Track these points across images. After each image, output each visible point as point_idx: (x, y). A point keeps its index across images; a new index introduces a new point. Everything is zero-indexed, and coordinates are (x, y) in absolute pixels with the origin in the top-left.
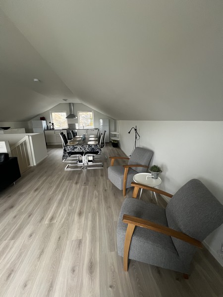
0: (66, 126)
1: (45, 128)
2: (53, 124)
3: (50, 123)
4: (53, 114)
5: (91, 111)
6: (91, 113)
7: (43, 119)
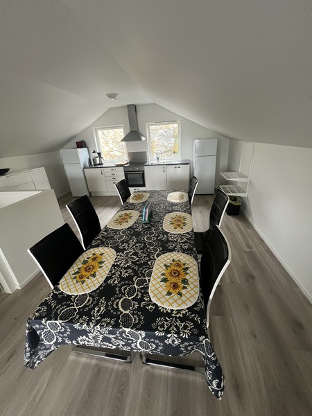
0: (125, 159)
1: (84, 165)
2: (99, 154)
3: (94, 152)
4: (100, 132)
5: (174, 121)
6: (176, 125)
7: (81, 145)
